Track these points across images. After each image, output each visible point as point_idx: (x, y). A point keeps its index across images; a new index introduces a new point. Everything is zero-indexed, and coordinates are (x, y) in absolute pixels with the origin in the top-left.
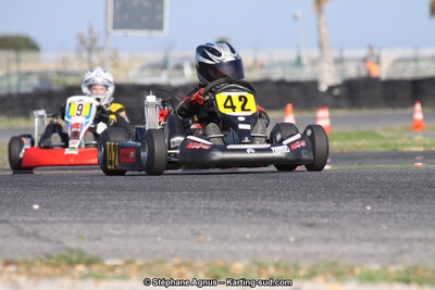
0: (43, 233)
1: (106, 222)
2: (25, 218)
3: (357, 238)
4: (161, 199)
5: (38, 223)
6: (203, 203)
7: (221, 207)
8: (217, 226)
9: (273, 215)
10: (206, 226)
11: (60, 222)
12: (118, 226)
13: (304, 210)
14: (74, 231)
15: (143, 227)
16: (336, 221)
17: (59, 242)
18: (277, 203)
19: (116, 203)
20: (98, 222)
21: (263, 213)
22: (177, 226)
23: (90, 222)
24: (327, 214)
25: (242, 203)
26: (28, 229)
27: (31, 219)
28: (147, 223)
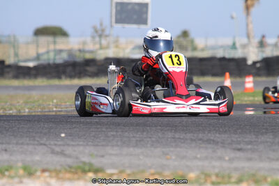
0: (67, 152)
1: (108, 146)
2: (56, 142)
3: (269, 158)
4: (144, 131)
5: (64, 145)
6: (170, 135)
7: (182, 137)
8: (178, 149)
9: (215, 142)
10: (172, 149)
11: (78, 145)
12: (115, 148)
13: (235, 140)
14: (87, 151)
15: (131, 149)
16: (255, 147)
17: (77, 158)
18: (218, 135)
19: (115, 133)
20: (103, 145)
21: (209, 141)
22: (152, 149)
23: (97, 145)
24: (250, 143)
25: (195, 135)
26: (57, 149)
27: (60, 143)
28: (134, 147)
